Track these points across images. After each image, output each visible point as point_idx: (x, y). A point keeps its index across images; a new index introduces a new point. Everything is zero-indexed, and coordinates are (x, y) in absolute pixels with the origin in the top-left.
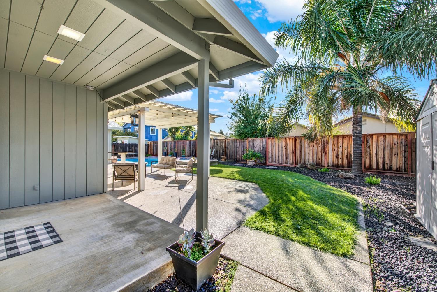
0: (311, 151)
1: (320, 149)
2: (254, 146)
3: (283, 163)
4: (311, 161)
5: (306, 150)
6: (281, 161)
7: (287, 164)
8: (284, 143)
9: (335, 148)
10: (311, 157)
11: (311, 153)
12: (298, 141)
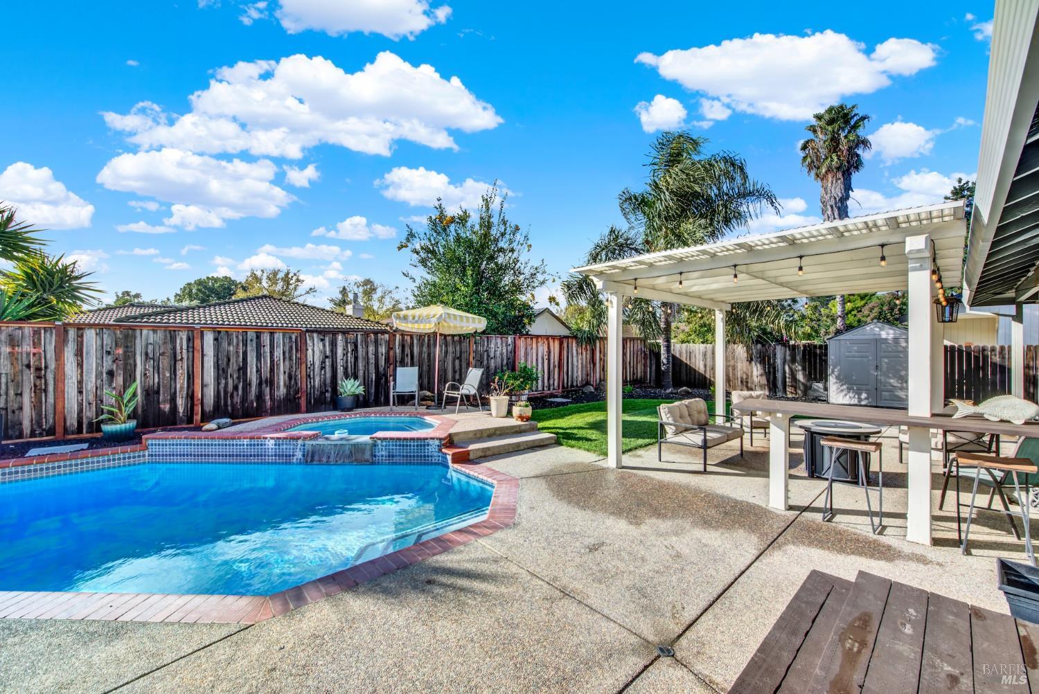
0: (580, 362)
1: (588, 356)
2: (488, 356)
3: (543, 390)
4: (580, 379)
5: (575, 359)
6: (540, 388)
7: (549, 389)
8: (546, 349)
9: (602, 357)
10: (580, 373)
11: (580, 366)
12: (565, 345)
